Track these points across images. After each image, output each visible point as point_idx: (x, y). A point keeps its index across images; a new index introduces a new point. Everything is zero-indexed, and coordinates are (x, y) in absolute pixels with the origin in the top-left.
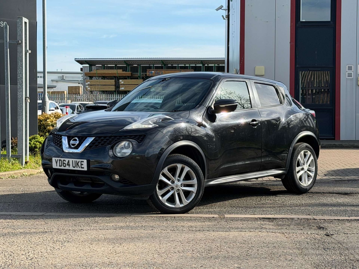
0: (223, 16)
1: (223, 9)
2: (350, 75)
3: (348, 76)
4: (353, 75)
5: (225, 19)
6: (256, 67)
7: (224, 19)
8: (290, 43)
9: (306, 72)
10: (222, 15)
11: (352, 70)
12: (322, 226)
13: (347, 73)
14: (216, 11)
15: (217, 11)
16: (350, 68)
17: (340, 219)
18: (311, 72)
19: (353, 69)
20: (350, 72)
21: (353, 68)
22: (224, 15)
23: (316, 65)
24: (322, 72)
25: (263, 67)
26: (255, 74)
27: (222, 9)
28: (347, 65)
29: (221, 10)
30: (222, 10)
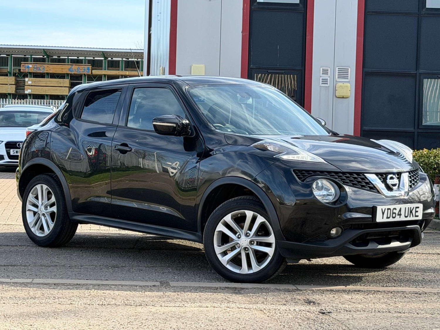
2: (325, 81)
3: (322, 83)
4: (329, 81)
6: (192, 66)
8: (242, 32)
9: (263, 75)
11: (328, 74)
12: (311, 299)
13: (321, 79)
16: (325, 72)
17: (334, 290)
18: (270, 75)
19: (329, 73)
20: (325, 77)
21: (329, 71)
23: (278, 66)
24: (286, 75)
25: (203, 65)
28: (321, 67)
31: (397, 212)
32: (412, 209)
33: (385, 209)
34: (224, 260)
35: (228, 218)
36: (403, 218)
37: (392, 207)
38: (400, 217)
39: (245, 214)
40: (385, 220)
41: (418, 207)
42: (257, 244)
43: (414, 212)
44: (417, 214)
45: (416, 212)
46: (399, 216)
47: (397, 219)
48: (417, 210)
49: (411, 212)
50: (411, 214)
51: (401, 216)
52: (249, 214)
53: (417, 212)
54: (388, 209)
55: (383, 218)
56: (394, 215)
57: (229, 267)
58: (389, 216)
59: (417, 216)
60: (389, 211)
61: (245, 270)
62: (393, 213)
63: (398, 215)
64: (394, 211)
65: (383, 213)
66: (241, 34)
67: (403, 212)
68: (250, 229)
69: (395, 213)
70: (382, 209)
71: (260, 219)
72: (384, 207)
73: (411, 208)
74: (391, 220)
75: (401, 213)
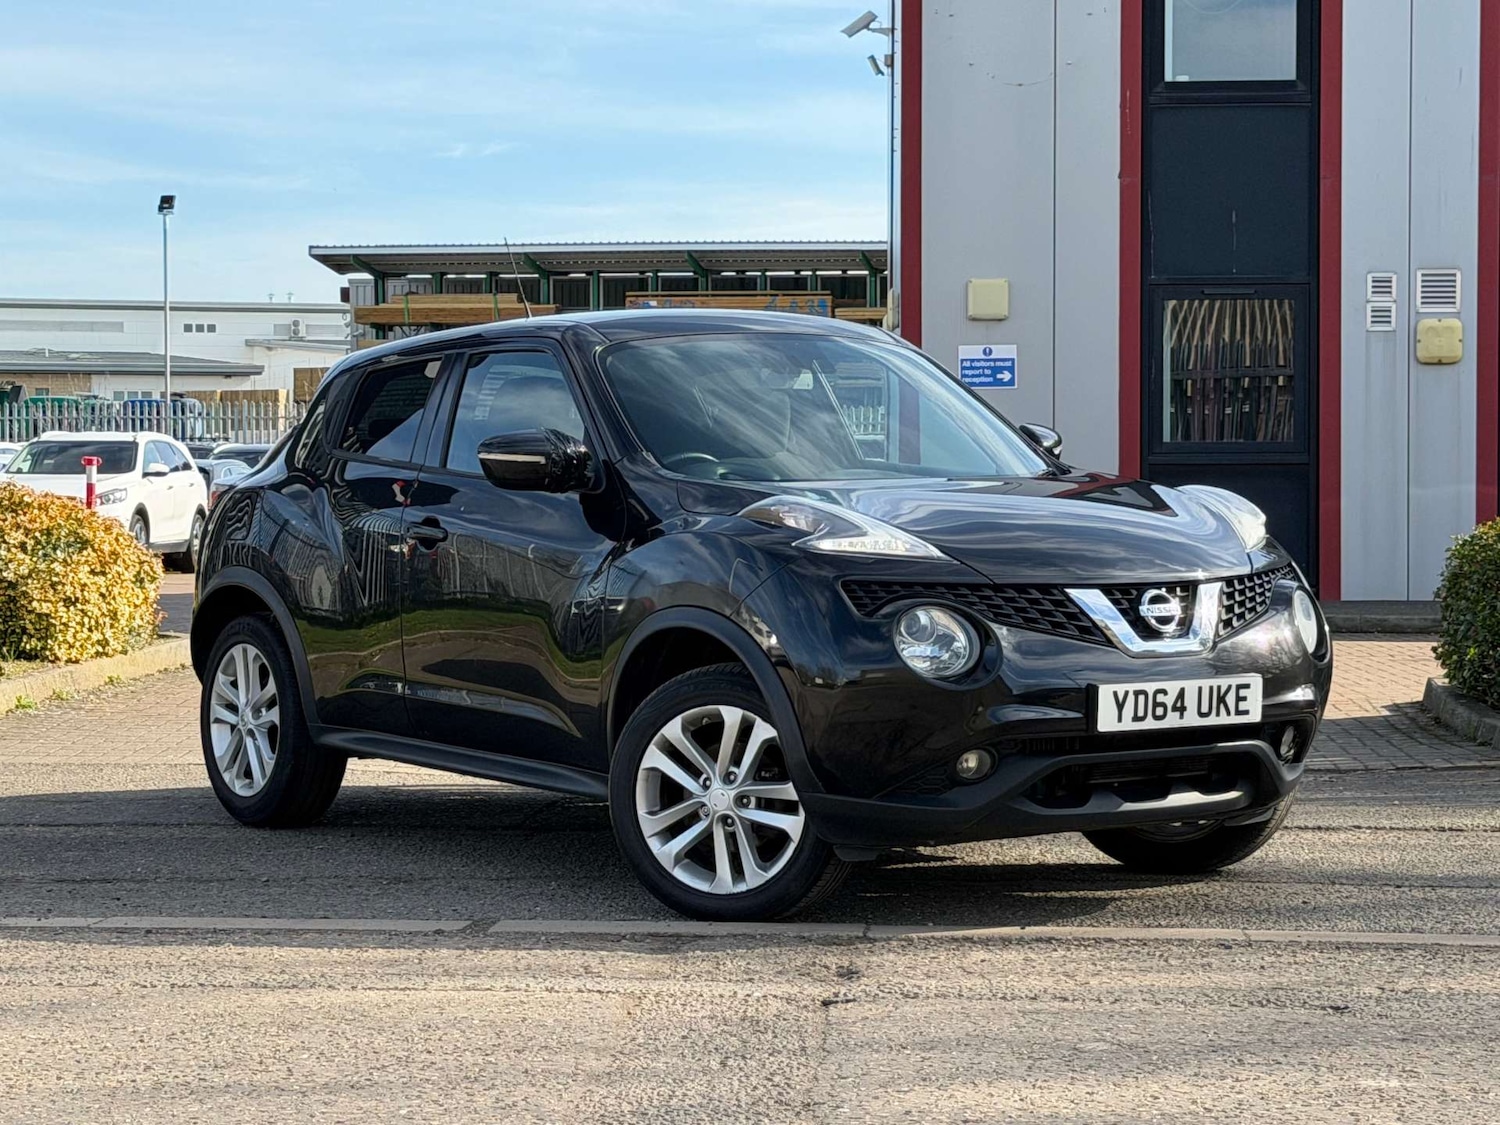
0: (872, 59)
1: (874, 30)
2: (1382, 316)
3: (1373, 322)
4: (1393, 314)
5: (883, 74)
6: (970, 285)
7: (880, 72)
8: (1120, 177)
9: (1186, 302)
10: (870, 55)
11: (1390, 292)
13: (1369, 309)
14: (846, 36)
15: (850, 36)
16: (1382, 286)
18: (1206, 302)
19: (1394, 290)
20: (1382, 301)
21: (1394, 284)
22: (876, 57)
23: (1233, 274)
24: (1267, 302)
25: (1002, 282)
26: (970, 313)
27: (869, 29)
28: (1369, 272)
29: (865, 30)
30: (870, 32)
31: (1169, 700)
32: (1223, 691)
33: (1127, 693)
34: (666, 852)
35: (673, 730)
36: (1191, 720)
37: (1150, 687)
38: (1182, 717)
39: (719, 715)
40: (1128, 725)
41: (1247, 686)
42: (759, 807)
43: (1231, 699)
44: (1243, 706)
45: (1239, 699)
46: (1178, 714)
47: (1172, 721)
48: (1243, 693)
49: (1222, 700)
50: (1222, 706)
51: (1185, 713)
52: (732, 716)
53: (1244, 699)
54: (1137, 693)
55: (1120, 720)
56: (1160, 711)
57: (679, 874)
58: (1141, 713)
59: (1246, 712)
60: (1141, 698)
61: (724, 882)
62: (1156, 705)
63: (1175, 709)
64: (1160, 698)
65: (1120, 706)
66: (1117, 182)
67: (1190, 702)
68: (736, 760)
69: (1164, 705)
70: (1115, 694)
71: (763, 732)
72: (1121, 689)
73: (1219, 688)
74: (1150, 724)
75: (1186, 704)
